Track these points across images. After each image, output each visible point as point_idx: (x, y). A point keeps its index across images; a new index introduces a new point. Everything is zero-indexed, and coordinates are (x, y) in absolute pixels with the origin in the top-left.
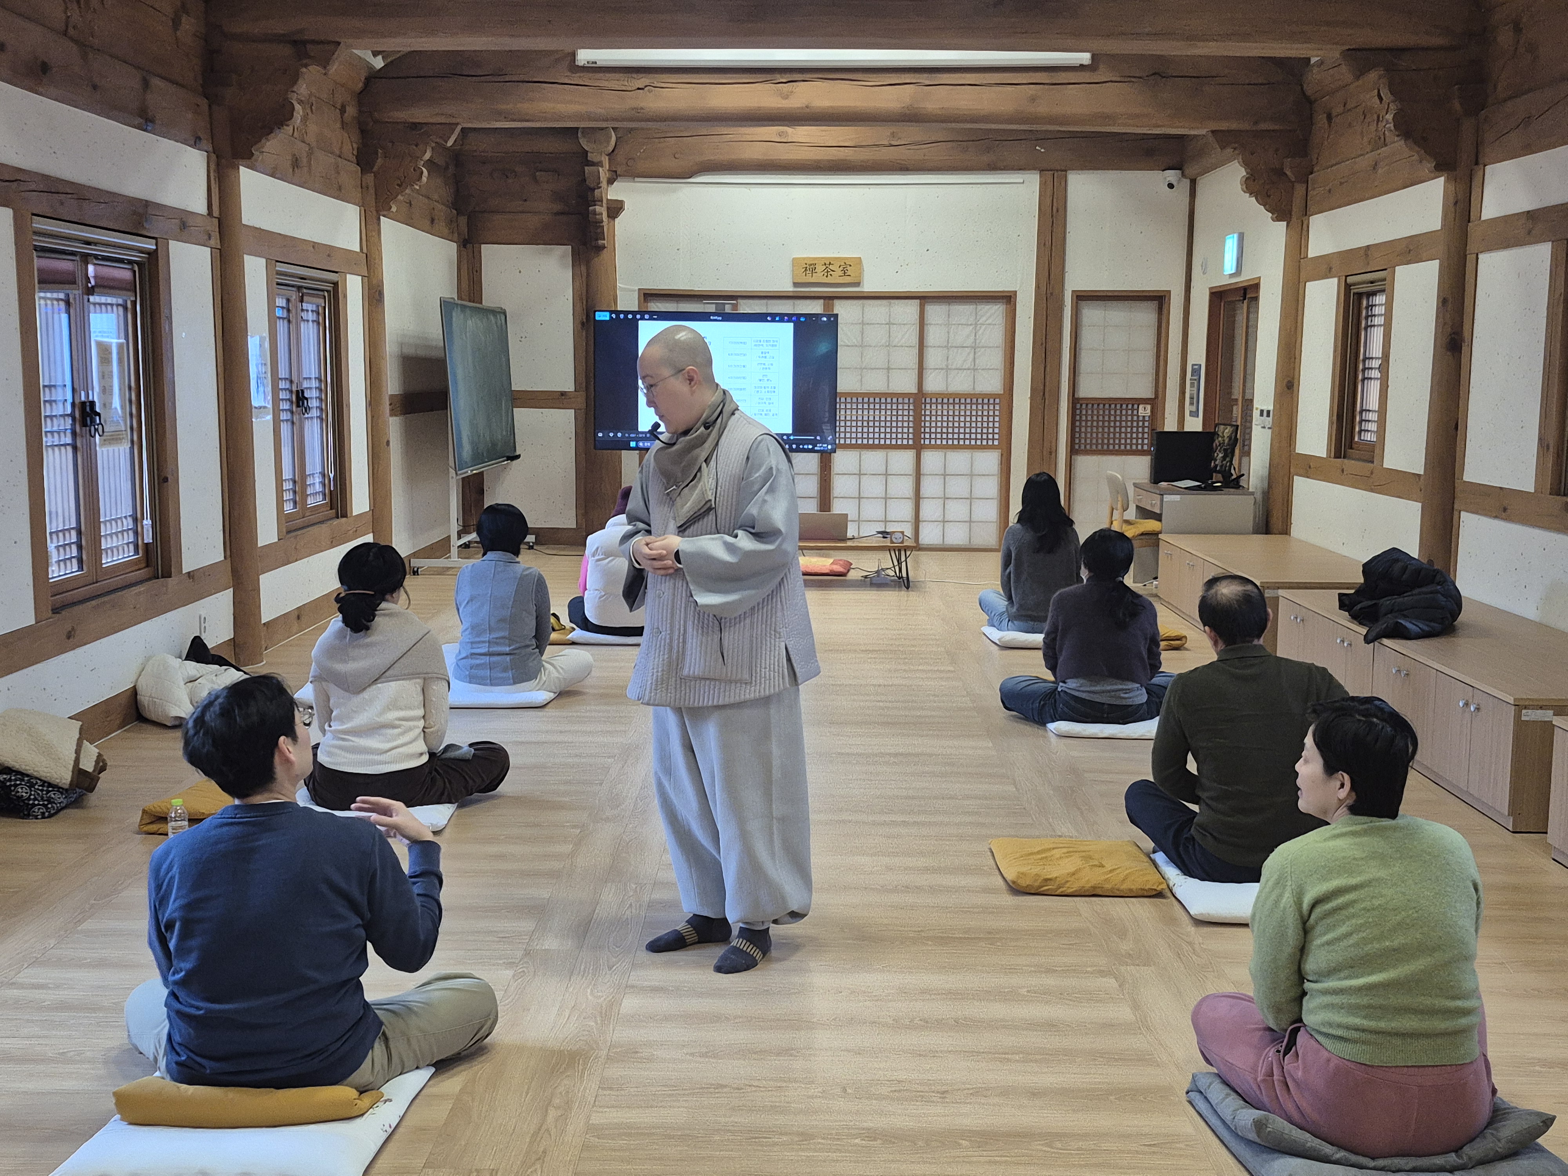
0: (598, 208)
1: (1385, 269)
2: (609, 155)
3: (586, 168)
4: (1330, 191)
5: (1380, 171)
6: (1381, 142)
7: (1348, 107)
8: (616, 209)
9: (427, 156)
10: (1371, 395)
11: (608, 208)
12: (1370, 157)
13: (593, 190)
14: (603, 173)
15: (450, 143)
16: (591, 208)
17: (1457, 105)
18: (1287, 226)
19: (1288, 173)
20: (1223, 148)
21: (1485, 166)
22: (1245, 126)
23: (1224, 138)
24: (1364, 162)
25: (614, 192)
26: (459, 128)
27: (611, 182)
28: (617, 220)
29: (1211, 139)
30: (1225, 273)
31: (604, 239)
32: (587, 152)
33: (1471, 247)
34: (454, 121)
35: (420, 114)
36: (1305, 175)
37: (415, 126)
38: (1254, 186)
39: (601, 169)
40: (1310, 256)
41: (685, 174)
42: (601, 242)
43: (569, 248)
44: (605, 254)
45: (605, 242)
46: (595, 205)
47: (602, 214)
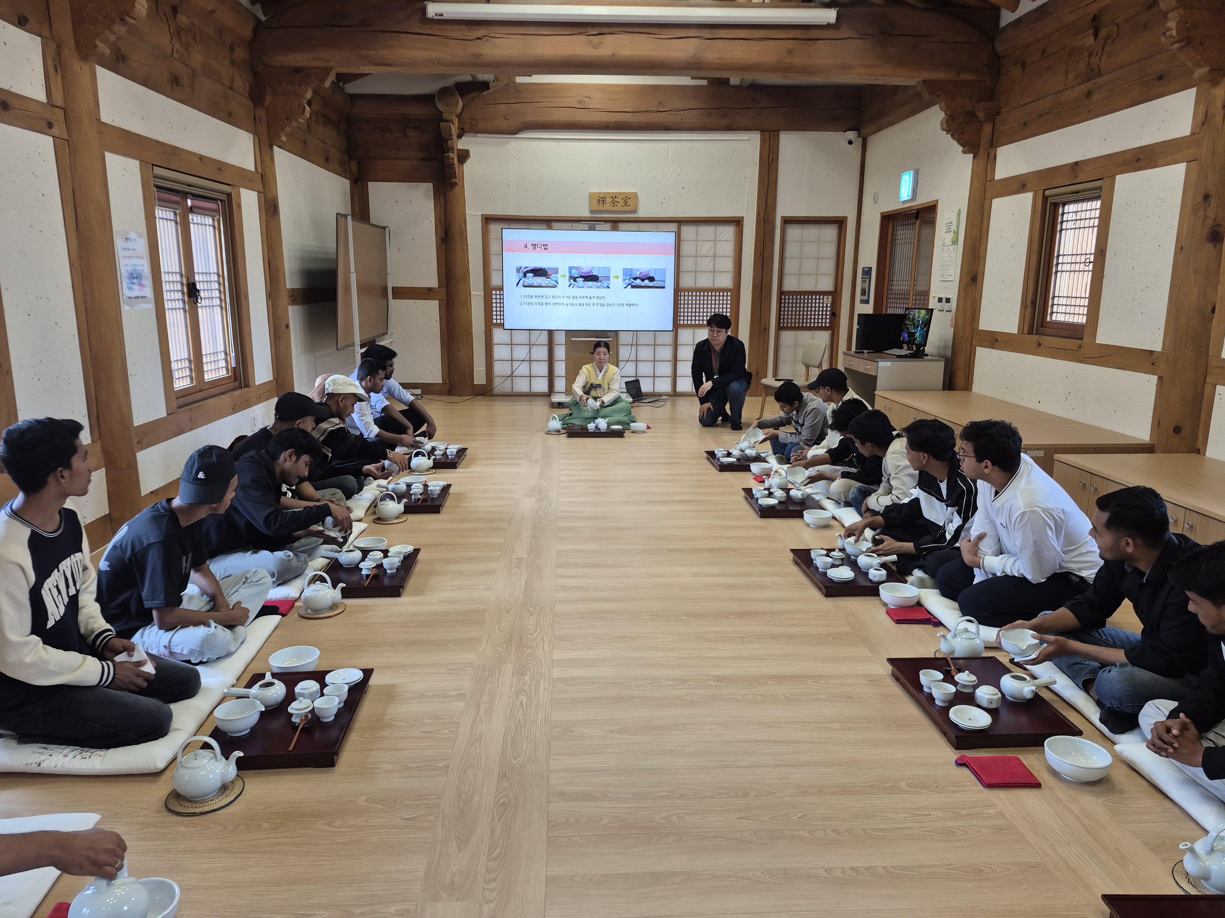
0: (451, 154)
2: (458, 115)
3: (441, 125)
8: (464, 156)
9: (309, 95)
11: (458, 156)
13: (447, 141)
14: (454, 129)
15: (326, 85)
16: (445, 154)
18: (975, 157)
19: (980, 114)
20: (929, 95)
22: (949, 76)
25: (462, 144)
26: (334, 72)
27: (460, 136)
28: (465, 165)
29: (922, 88)
31: (455, 178)
32: (442, 112)
34: (329, 66)
35: (299, 59)
36: (993, 116)
37: (297, 70)
38: (951, 126)
39: (452, 126)
40: (997, 178)
41: (514, 131)
42: (453, 180)
43: (430, 185)
44: (457, 189)
45: (457, 180)
46: (449, 152)
47: (454, 159)
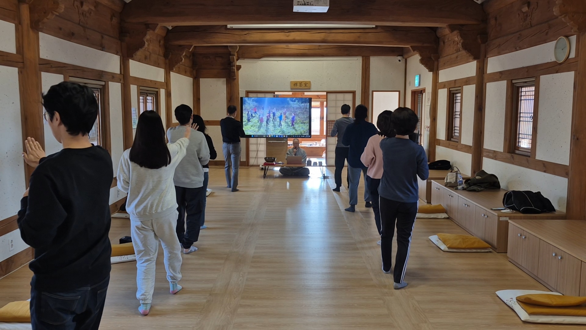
0: (234, 68)
1: (460, 87)
2: (237, 52)
3: (230, 56)
4: (444, 64)
5: (458, 58)
6: (458, 51)
7: (449, 40)
8: (239, 67)
9: (184, 54)
10: (457, 122)
11: (237, 68)
12: (456, 55)
13: (232, 62)
14: (235, 58)
15: (190, 51)
16: (232, 68)
17: (479, 41)
18: (433, 73)
19: (433, 58)
20: (414, 51)
21: (488, 58)
22: (420, 45)
23: (414, 49)
24: (454, 56)
25: (238, 63)
26: (193, 47)
27: (237, 60)
28: (239, 71)
29: (410, 48)
30: (416, 86)
31: (235, 76)
32: (230, 52)
33: (485, 81)
34: (192, 44)
35: (182, 42)
36: (438, 58)
37: (180, 46)
38: (423, 61)
39: (234, 57)
40: (439, 82)
41: (259, 57)
42: (234, 77)
43: (225, 79)
44: (236, 81)
45: (236, 77)
46: (233, 67)
47: (234, 69)
